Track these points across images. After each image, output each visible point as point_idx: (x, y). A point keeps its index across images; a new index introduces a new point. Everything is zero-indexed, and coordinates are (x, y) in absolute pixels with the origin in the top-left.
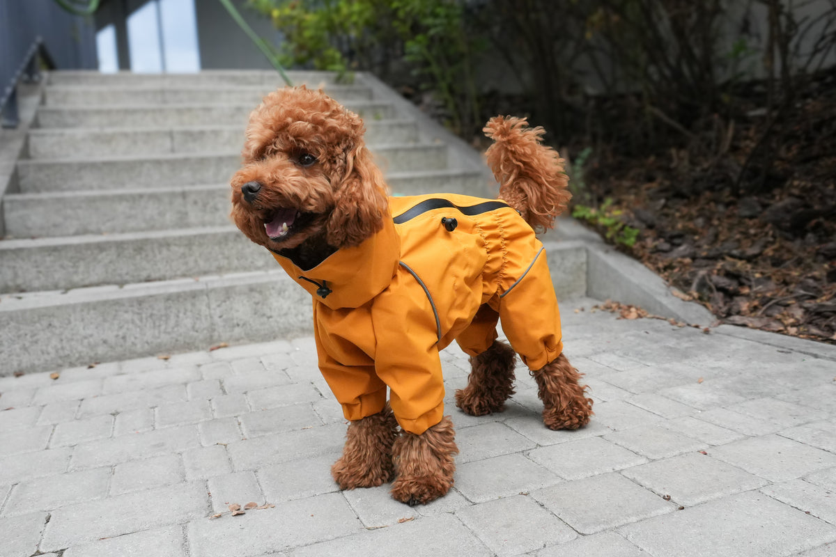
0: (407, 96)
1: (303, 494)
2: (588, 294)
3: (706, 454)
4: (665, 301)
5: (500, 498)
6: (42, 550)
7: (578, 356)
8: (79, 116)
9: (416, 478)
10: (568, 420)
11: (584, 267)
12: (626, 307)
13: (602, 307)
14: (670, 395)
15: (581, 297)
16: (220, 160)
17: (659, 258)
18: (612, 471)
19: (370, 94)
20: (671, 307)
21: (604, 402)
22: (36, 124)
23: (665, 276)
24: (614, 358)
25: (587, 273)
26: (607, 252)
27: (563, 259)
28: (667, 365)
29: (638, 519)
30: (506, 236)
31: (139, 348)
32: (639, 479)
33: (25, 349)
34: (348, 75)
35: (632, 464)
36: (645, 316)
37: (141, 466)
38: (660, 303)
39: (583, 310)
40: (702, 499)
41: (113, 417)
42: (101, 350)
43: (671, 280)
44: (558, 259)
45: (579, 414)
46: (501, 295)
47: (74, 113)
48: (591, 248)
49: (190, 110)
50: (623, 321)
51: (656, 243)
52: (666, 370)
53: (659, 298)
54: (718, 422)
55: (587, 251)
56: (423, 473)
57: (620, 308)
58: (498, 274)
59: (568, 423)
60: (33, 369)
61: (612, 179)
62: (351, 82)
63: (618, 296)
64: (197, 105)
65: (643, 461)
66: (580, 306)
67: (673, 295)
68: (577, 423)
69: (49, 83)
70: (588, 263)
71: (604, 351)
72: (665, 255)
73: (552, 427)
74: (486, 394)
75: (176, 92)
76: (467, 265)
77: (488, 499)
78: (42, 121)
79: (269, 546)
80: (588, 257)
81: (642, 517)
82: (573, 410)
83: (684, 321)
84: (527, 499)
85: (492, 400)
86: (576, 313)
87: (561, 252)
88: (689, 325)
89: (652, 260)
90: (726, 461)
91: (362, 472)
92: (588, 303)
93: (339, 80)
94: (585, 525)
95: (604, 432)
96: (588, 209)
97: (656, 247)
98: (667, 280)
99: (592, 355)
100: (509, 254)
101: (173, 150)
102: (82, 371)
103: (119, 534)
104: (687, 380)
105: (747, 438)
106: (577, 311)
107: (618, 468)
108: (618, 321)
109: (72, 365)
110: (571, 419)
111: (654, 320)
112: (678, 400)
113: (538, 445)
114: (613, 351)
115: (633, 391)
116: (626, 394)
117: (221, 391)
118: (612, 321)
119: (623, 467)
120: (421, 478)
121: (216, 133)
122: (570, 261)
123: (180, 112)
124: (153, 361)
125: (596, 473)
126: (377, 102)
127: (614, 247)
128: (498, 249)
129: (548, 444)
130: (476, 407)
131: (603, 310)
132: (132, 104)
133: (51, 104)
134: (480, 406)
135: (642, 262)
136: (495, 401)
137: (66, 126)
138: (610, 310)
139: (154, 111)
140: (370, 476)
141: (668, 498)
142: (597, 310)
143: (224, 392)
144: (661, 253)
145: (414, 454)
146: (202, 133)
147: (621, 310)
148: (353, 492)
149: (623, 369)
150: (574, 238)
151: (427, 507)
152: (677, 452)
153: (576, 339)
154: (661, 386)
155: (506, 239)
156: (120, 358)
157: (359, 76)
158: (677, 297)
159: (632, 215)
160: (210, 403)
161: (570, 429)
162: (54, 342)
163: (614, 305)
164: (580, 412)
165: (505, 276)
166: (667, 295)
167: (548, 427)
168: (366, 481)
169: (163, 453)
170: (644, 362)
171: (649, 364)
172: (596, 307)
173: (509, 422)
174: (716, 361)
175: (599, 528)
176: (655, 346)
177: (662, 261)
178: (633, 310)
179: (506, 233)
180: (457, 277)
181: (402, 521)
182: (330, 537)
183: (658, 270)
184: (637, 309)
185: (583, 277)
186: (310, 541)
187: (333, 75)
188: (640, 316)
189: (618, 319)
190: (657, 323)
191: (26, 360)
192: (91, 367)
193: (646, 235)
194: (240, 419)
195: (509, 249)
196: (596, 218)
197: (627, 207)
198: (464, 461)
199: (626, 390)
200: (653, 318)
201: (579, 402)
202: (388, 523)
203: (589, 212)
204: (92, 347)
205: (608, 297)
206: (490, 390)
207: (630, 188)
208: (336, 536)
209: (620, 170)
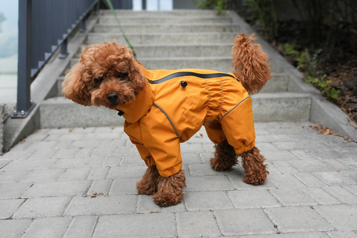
0: (248, 22)
1: (123, 193)
2: (310, 120)
3: (313, 208)
4: (344, 127)
5: (200, 210)
6: (22, 197)
7: (285, 150)
8: (109, 28)
9: (162, 194)
10: (253, 180)
11: (309, 107)
12: (325, 129)
13: (313, 127)
14: (318, 175)
15: (306, 121)
16: (156, 48)
17: (350, 105)
18: (260, 208)
19: (231, 20)
20: (347, 131)
21: (282, 173)
22: (92, 31)
23: (350, 115)
24: (302, 153)
25: (310, 110)
26: (322, 100)
27: (298, 102)
28: (327, 160)
29: (253, 233)
30: (224, 90)
31: (104, 123)
32: (269, 214)
33: (63, 119)
34: (223, 12)
35: (272, 206)
36: (333, 134)
37: (75, 170)
38: (342, 128)
39: (303, 127)
40: (292, 230)
41: (79, 149)
42: (90, 122)
43: (352, 117)
44: (295, 102)
45: (259, 178)
46: (221, 117)
47: (107, 27)
48: (314, 98)
49: (151, 26)
50: (320, 135)
51: (351, 98)
52: (325, 162)
53: (341, 126)
54: (332, 193)
55: (311, 99)
56: (165, 193)
57: (322, 128)
58: (219, 108)
59: (253, 181)
60: (65, 127)
61: (339, 64)
62: (224, 15)
63: (323, 123)
64: (154, 24)
65: (278, 206)
66: (302, 125)
67: (351, 125)
68: (258, 182)
69: (102, 15)
70: (311, 105)
71: (299, 149)
72: (354, 104)
73: (246, 182)
74: (222, 162)
75: (148, 19)
76: (192, 104)
77: (194, 210)
78: (96, 29)
79: (94, 212)
80: (312, 102)
81: (256, 233)
82: (256, 175)
83: (352, 139)
84: (210, 213)
85: (224, 165)
86: (299, 128)
87: (297, 98)
88: (353, 141)
89: (346, 107)
90: (320, 214)
91: (146, 188)
92: (307, 124)
93: (219, 14)
94: (226, 231)
95: (270, 188)
96: (315, 79)
97: (350, 100)
98: (350, 117)
99: (293, 150)
100: (225, 98)
101: (141, 43)
102: (81, 129)
103: (49, 196)
104: (331, 169)
105: (342, 203)
106: (300, 127)
107: (263, 207)
108: (318, 135)
109: (79, 127)
110: (255, 179)
111: (337, 137)
112: (320, 178)
113: (235, 189)
114: (303, 149)
115: (300, 170)
116: (295, 171)
117: (124, 144)
118: (315, 135)
119: (267, 207)
120: (164, 195)
121: (159, 36)
122: (301, 104)
123: (147, 27)
124: (108, 129)
125: (251, 207)
126: (234, 24)
127: (326, 98)
128: (217, 95)
129: (240, 189)
130: (217, 168)
131: (313, 129)
132: (130, 23)
133: (101, 23)
134: (218, 167)
135: (340, 107)
136: (225, 166)
137: (104, 32)
138: (316, 129)
139: (137, 27)
140: (150, 190)
141: (276, 227)
142: (310, 128)
143: (125, 145)
144: (353, 103)
145: (163, 185)
146: (153, 36)
147: (321, 129)
148: (142, 196)
149: (303, 159)
150: (306, 92)
151: (166, 208)
152: (298, 205)
153: (290, 141)
154: (316, 170)
155: (224, 91)
156: (96, 126)
157: (228, 12)
158: (353, 126)
159: (342, 83)
160: (117, 149)
161: (254, 184)
162: (73, 117)
163: (319, 127)
164: (260, 177)
165: (223, 109)
166: (347, 125)
167: (245, 182)
168: (148, 192)
169: (86, 167)
170: (316, 157)
171: (318, 158)
172: (311, 127)
173: (229, 177)
174: (355, 161)
175: (232, 234)
176: (327, 150)
177: (352, 107)
178: (328, 130)
179: (224, 88)
180: (185, 109)
181: (152, 212)
182: (120, 213)
183: (348, 112)
184: (330, 130)
185: (308, 111)
186: (111, 213)
187: (216, 12)
188: (330, 134)
189: (318, 134)
190: (337, 138)
191: (63, 123)
192: (84, 128)
193: (346, 93)
194: (123, 157)
195: (226, 96)
196: (318, 83)
197: (341, 79)
198: (197, 190)
199: (297, 169)
200: (337, 135)
201: (260, 172)
202: (146, 212)
203: (315, 80)
204: (86, 120)
205: (319, 122)
206: (224, 161)
207: (346, 69)
208: (122, 213)
209: (344, 60)
